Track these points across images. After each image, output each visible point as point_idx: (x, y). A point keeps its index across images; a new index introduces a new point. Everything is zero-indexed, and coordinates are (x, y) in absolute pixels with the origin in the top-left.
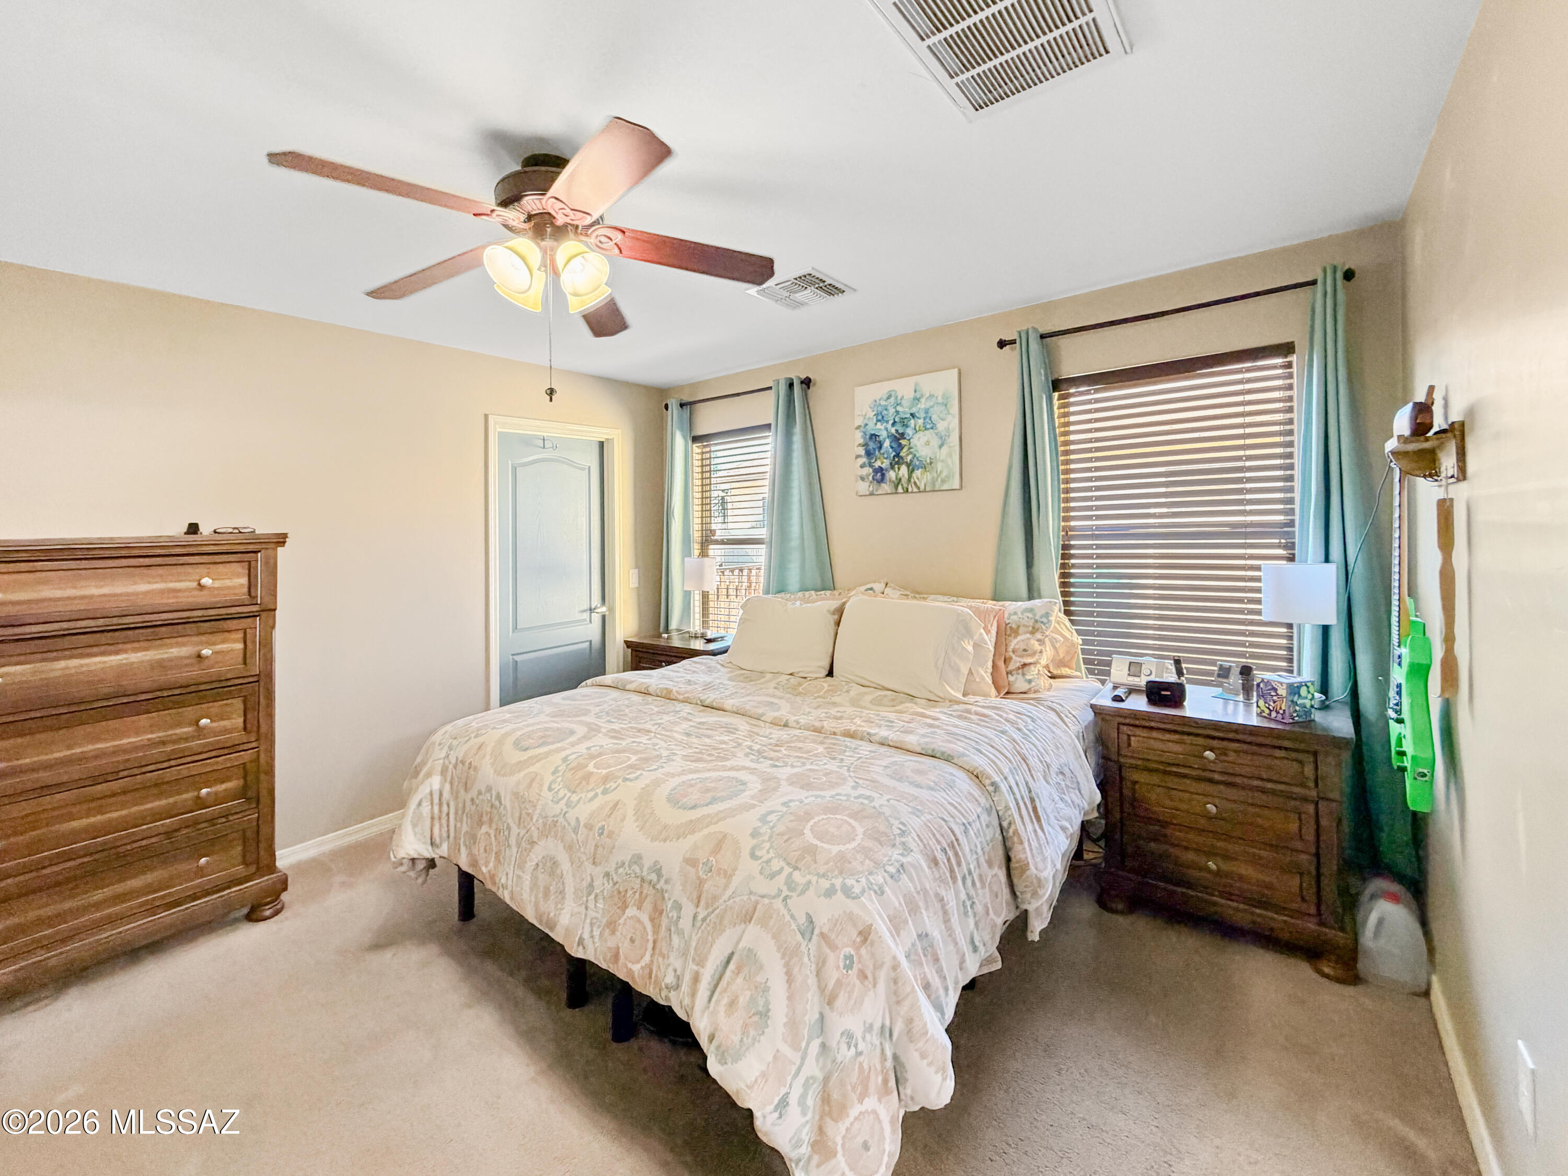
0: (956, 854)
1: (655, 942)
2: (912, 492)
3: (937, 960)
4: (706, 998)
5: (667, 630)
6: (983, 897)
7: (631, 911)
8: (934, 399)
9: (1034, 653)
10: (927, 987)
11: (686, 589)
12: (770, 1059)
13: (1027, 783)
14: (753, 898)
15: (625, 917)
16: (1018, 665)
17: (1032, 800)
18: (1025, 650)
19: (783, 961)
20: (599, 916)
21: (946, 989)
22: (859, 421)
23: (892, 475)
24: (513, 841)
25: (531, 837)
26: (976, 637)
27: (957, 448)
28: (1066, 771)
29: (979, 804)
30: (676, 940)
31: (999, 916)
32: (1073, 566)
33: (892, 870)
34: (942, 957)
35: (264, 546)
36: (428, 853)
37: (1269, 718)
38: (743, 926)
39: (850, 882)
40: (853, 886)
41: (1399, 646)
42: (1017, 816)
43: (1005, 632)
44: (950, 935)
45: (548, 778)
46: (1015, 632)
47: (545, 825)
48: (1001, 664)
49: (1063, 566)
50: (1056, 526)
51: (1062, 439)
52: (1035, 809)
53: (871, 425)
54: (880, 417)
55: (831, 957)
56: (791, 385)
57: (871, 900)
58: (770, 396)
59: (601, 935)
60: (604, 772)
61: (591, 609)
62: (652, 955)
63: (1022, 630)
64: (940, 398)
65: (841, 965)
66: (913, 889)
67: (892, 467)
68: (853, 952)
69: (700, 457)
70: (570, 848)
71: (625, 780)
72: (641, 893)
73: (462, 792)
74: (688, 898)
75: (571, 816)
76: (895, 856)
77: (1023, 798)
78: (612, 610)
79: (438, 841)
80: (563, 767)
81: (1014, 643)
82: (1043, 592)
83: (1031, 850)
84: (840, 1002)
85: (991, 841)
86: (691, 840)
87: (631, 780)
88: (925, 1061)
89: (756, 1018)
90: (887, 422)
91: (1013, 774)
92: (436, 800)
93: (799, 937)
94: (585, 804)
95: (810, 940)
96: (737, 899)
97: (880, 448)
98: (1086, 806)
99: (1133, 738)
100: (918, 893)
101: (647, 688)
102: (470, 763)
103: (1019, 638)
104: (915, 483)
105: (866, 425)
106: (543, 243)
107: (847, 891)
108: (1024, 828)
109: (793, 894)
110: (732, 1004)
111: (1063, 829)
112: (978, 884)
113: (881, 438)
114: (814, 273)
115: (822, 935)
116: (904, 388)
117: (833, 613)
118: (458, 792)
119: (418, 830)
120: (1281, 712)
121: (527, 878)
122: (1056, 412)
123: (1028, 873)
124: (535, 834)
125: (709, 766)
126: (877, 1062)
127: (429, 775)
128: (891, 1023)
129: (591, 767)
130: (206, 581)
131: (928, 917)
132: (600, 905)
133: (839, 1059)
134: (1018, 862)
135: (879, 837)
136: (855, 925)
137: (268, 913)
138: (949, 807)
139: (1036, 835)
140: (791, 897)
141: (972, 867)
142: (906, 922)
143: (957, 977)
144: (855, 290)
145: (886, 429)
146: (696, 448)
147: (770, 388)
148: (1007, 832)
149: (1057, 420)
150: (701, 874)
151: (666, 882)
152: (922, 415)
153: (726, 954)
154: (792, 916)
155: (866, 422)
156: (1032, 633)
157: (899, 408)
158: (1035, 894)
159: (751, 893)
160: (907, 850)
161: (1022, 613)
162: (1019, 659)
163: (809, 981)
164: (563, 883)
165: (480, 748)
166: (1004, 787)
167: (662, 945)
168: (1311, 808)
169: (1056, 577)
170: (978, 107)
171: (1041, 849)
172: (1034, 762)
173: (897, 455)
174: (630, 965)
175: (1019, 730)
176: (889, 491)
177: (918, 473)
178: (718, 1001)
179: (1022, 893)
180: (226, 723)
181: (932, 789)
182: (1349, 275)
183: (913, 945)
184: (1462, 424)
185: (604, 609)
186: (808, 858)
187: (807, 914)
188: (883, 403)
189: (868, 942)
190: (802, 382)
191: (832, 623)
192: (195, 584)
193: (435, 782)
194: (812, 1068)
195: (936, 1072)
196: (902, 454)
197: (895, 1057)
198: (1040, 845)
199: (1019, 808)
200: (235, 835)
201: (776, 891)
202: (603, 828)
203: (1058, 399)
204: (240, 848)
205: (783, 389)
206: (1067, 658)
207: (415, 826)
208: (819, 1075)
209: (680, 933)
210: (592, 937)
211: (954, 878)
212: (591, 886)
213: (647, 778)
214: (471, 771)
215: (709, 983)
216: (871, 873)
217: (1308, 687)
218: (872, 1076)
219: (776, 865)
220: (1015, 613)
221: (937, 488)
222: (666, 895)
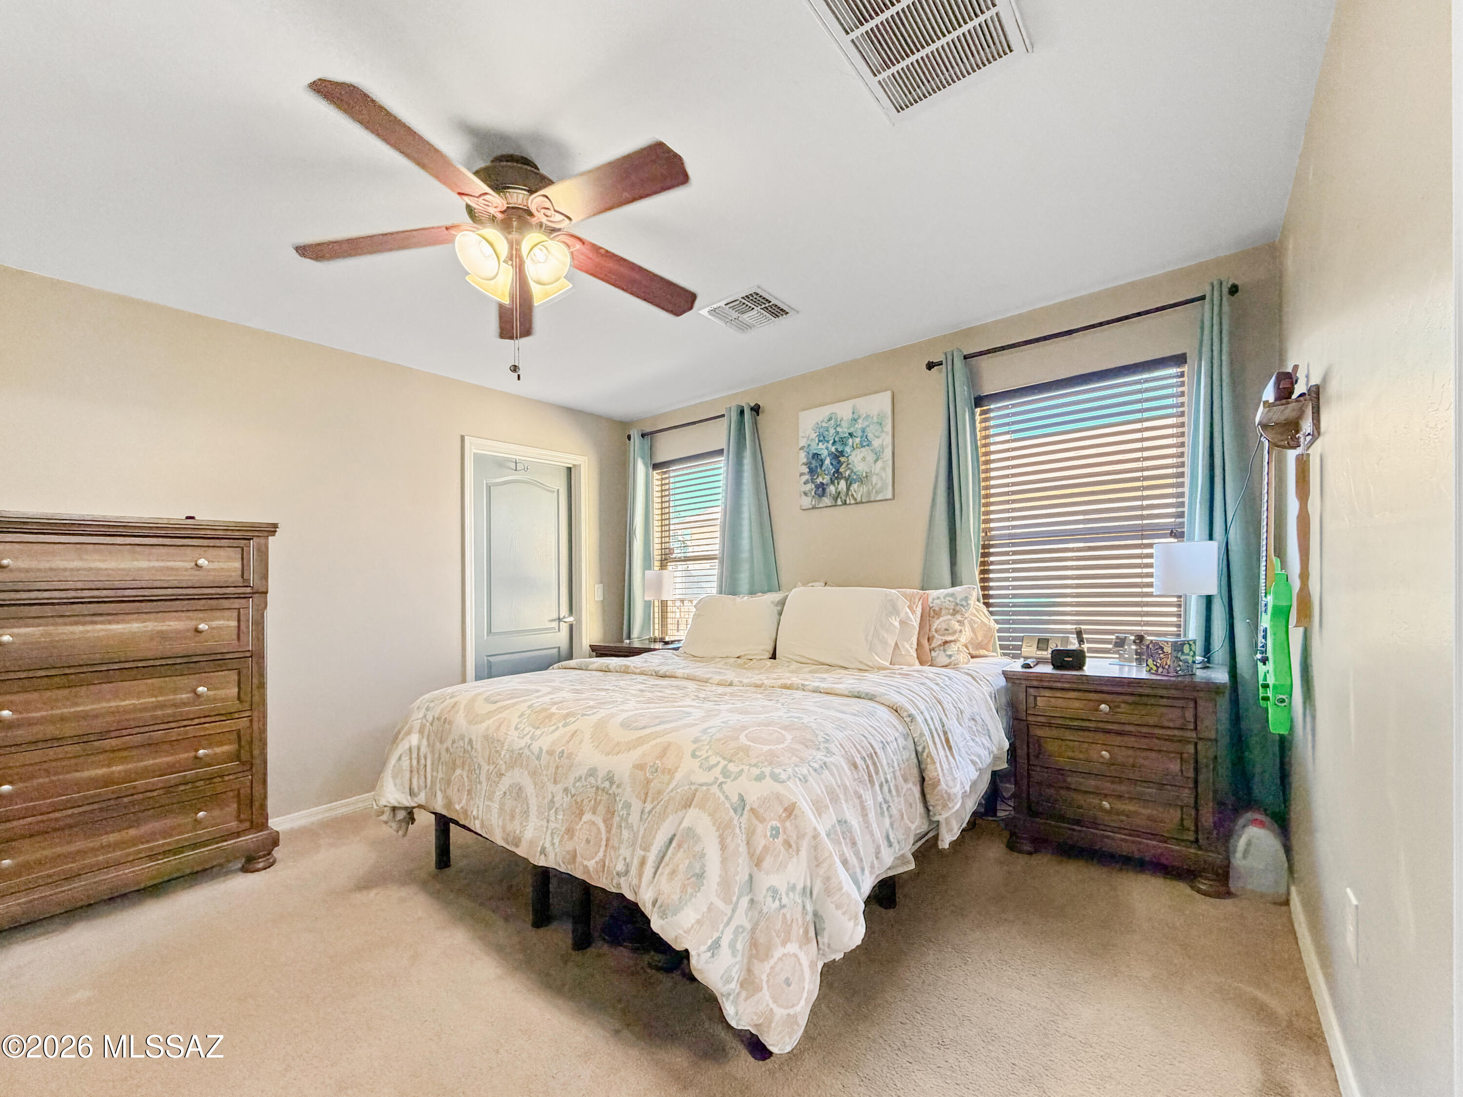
0: (874, 764)
1: (608, 840)
2: (850, 504)
3: (854, 844)
4: (651, 875)
5: (629, 637)
6: (898, 804)
7: (587, 817)
8: (870, 420)
9: (955, 632)
10: (845, 862)
11: (647, 599)
12: (705, 910)
13: (941, 720)
14: (693, 787)
15: (582, 823)
16: (940, 642)
17: (945, 733)
18: (946, 630)
19: (718, 833)
20: (558, 826)
21: (863, 870)
22: (803, 442)
23: (832, 489)
24: (483, 778)
25: (499, 770)
26: (902, 615)
27: (890, 463)
28: (978, 718)
29: (897, 730)
30: (625, 833)
31: (912, 822)
32: (992, 563)
33: (816, 766)
34: (860, 843)
35: (256, 534)
36: (407, 801)
37: (1156, 674)
38: (684, 811)
39: (777, 771)
40: (780, 774)
41: (1266, 596)
42: (930, 742)
43: (929, 615)
44: (867, 827)
45: (515, 720)
46: (938, 614)
47: (511, 757)
48: (925, 642)
49: (983, 563)
50: (977, 526)
51: (983, 450)
52: (947, 741)
53: (814, 445)
54: (822, 438)
55: (760, 828)
56: (742, 412)
57: (796, 785)
58: (723, 423)
59: (561, 841)
60: (565, 712)
61: (559, 619)
62: (605, 851)
63: (943, 612)
64: (875, 418)
65: (769, 834)
66: (834, 783)
67: (832, 482)
68: (778, 825)
69: (659, 483)
70: (534, 774)
71: (583, 715)
72: (596, 800)
73: (438, 744)
74: (637, 797)
75: (535, 747)
76: (819, 756)
77: (936, 730)
78: (579, 620)
79: (416, 790)
80: (529, 711)
81: (937, 624)
82: (964, 581)
83: (942, 770)
84: (767, 863)
85: (907, 760)
86: (640, 751)
87: (588, 715)
88: (840, 912)
89: (694, 879)
90: (828, 442)
91: (928, 711)
92: (415, 755)
93: (732, 812)
94: (547, 735)
95: (741, 815)
96: (679, 790)
97: (821, 466)
98: (995, 749)
99: (1038, 698)
100: (839, 787)
101: (607, 666)
102: (445, 719)
103: (941, 619)
104: (852, 495)
105: (809, 445)
106: (510, 236)
107: (775, 777)
108: (938, 753)
109: (728, 780)
110: (673, 872)
111: (974, 763)
112: (894, 793)
113: (823, 457)
114: (759, 291)
115: (752, 810)
116: (844, 411)
117: (777, 605)
118: (434, 744)
119: (398, 781)
120: (1167, 667)
121: (495, 806)
122: (978, 426)
123: (939, 788)
124: (503, 767)
125: (657, 705)
126: (799, 916)
127: (409, 733)
128: (811, 882)
129: (554, 709)
130: (202, 562)
131: (848, 808)
132: (560, 817)
133: (765, 910)
134: (931, 779)
135: (806, 744)
136: (781, 803)
137: (261, 865)
138: (870, 728)
139: (948, 760)
140: (725, 783)
141: (889, 777)
142: (827, 807)
143: (872, 863)
144: (798, 312)
145: (827, 448)
146: (656, 475)
147: (723, 416)
148: (922, 755)
149: (978, 434)
150: (648, 774)
151: (618, 786)
152: (860, 434)
153: (669, 836)
154: (727, 797)
155: (809, 442)
156: (953, 615)
157: (839, 429)
158: (945, 806)
159: (692, 783)
160: (828, 751)
161: (944, 598)
162: (940, 637)
163: (741, 849)
164: (528, 804)
165: (453, 706)
166: (919, 719)
167: (614, 842)
168: (1191, 749)
169: (977, 573)
170: (899, 109)
171: (952, 771)
172: (949, 706)
173: (837, 471)
174: (586, 863)
175: (937, 684)
176: (829, 504)
177: (855, 486)
178: (662, 874)
179: (934, 807)
180: (221, 693)
181: (855, 715)
182: (1234, 290)
183: (834, 826)
184: (1318, 387)
185: (571, 619)
186: (741, 754)
187: (740, 794)
188: (824, 425)
189: (792, 817)
190: (752, 409)
191: (776, 612)
192: (193, 564)
193: (414, 739)
194: (742, 919)
195: (850, 920)
196: (841, 470)
197: (816, 914)
198: (951, 768)
199: (933, 736)
200: (231, 794)
201: (713, 780)
202: (563, 752)
203: (980, 415)
204: (235, 806)
205: (734, 416)
206: (985, 642)
207: (395, 777)
208: (748, 926)
209: (630, 827)
210: (553, 844)
211: (871, 781)
212: (552, 801)
213: (602, 713)
214: (447, 726)
215: (654, 862)
216: (796, 766)
217: (1190, 645)
218: (794, 926)
219: (713, 760)
220: (938, 598)
221: (872, 499)
222: (618, 799)
